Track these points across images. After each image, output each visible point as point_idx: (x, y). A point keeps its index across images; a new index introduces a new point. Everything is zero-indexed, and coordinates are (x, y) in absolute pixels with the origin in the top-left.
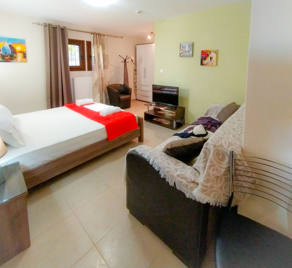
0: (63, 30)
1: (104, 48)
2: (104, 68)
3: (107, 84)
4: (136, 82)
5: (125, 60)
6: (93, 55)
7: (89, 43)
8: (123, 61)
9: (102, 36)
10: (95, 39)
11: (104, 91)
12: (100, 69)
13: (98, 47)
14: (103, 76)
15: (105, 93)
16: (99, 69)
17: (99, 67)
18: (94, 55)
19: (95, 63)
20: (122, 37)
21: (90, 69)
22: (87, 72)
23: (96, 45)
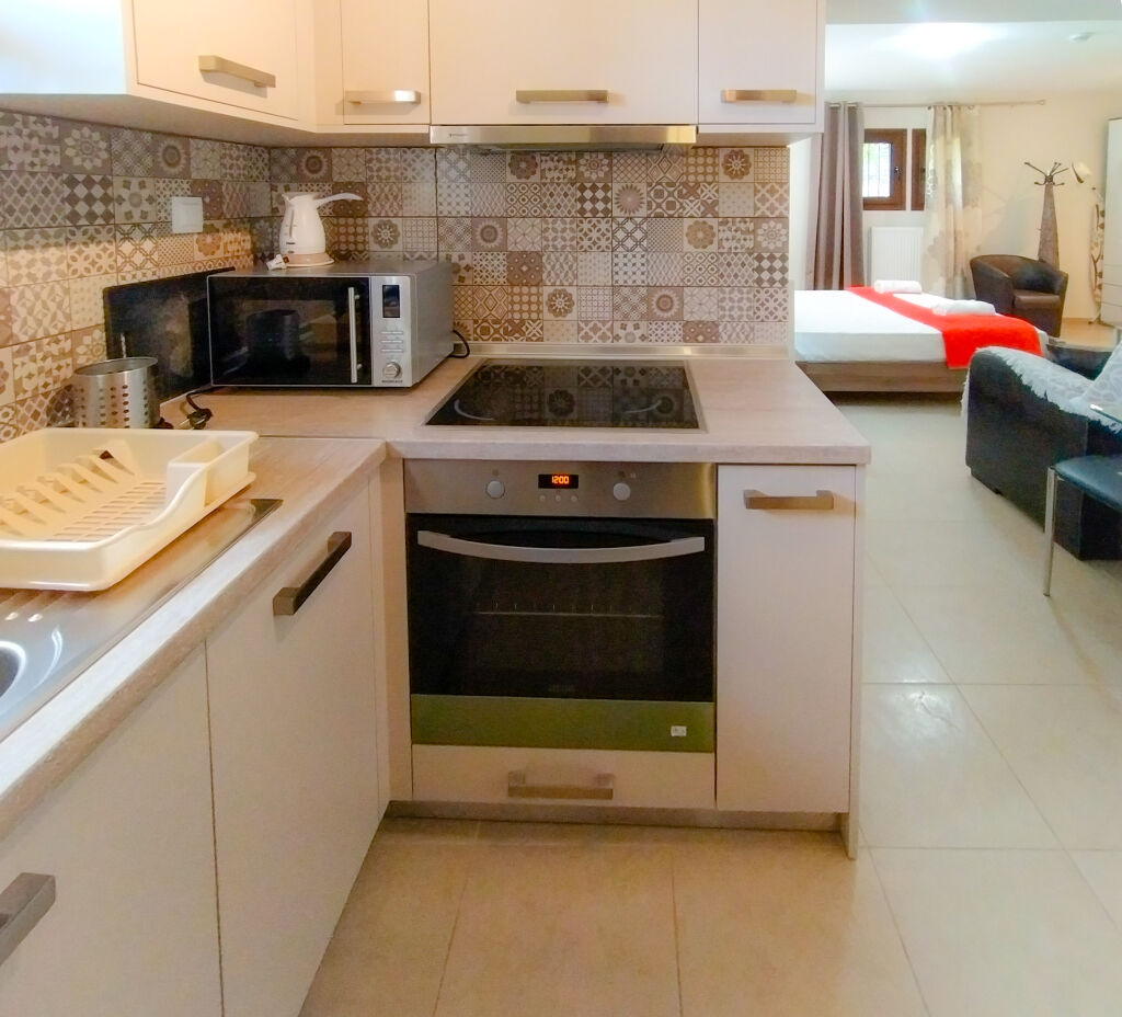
0: (853, 111)
1: (970, 144)
2: (966, 201)
3: (974, 254)
4: (1101, 257)
5: (1049, 180)
6: (930, 165)
7: (920, 136)
8: (1042, 181)
9: (965, 111)
10: (940, 120)
11: (959, 272)
12: (951, 207)
13: (947, 143)
14: (960, 228)
15: (965, 280)
16: (946, 207)
17: (949, 200)
18: (935, 164)
19: (934, 187)
20: (1042, 102)
21: (919, 204)
22: (908, 213)
23: (942, 138)
